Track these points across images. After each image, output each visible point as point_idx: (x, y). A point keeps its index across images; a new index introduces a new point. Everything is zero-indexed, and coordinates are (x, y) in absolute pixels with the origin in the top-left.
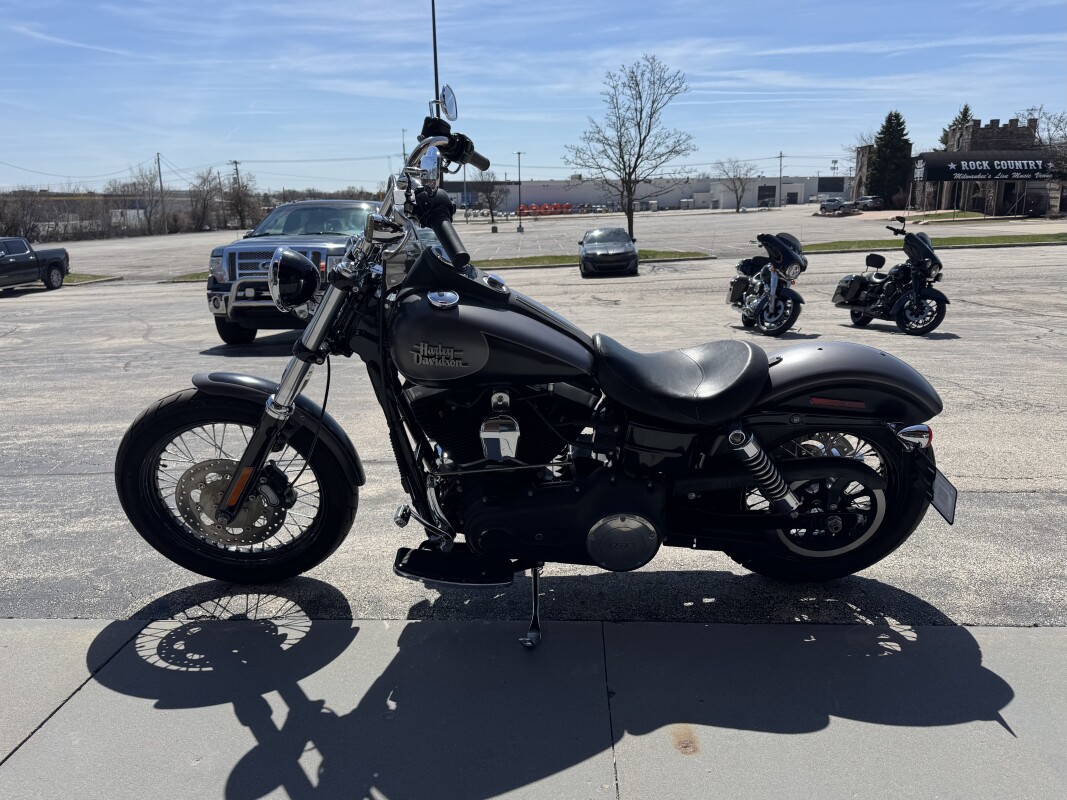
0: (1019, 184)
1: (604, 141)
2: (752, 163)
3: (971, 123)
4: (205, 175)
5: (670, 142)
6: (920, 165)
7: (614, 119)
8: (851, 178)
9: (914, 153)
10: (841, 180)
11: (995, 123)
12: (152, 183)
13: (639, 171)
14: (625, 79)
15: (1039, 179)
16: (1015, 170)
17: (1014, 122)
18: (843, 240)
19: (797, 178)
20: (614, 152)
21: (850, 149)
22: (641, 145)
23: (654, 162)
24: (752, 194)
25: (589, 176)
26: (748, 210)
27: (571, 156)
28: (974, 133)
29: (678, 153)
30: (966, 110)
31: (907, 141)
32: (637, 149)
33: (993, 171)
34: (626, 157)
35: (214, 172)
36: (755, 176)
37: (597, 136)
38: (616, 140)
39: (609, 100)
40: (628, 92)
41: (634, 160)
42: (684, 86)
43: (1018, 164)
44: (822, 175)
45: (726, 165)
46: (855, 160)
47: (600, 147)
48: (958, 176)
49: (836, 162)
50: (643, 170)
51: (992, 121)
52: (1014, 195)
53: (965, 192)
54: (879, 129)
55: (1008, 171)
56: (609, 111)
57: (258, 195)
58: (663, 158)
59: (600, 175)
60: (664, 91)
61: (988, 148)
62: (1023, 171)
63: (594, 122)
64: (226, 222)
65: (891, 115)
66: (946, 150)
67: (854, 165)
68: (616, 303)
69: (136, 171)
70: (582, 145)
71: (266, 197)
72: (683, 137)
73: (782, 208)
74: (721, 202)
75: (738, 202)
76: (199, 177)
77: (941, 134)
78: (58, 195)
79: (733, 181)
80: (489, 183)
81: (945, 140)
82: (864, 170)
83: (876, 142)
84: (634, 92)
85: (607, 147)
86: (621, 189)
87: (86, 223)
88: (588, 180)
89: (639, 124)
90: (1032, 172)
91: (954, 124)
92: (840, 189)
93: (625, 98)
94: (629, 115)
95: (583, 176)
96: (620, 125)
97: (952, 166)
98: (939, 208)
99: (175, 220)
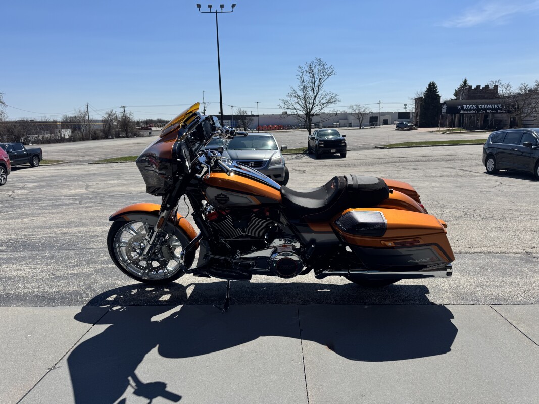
0: (490, 115)
1: (298, 97)
2: (367, 106)
3: (468, 87)
4: (110, 113)
5: (328, 98)
6: (444, 106)
7: (302, 87)
8: (413, 112)
9: (442, 101)
10: (408, 113)
11: (478, 87)
12: (84, 116)
13: (313, 111)
14: (307, 69)
15: (500, 113)
16: (488, 109)
17: (487, 87)
18: (409, 141)
19: (387, 112)
20: (302, 102)
21: (412, 99)
22: (314, 99)
23: (320, 107)
24: (367, 120)
25: (291, 113)
26: (365, 127)
27: (282, 104)
28: (469, 92)
29: (331, 102)
30: (465, 81)
31: (438, 96)
32: (312, 101)
33: (478, 109)
34: (308, 104)
35: (114, 112)
36: (368, 112)
37: (294, 95)
38: (303, 97)
39: (300, 78)
40: (308, 74)
41: (311, 106)
42: (334, 72)
43: (490, 106)
44: (399, 111)
45: (355, 107)
46: (414, 104)
47: (296, 100)
48: (462, 111)
49: (406, 105)
50: (316, 110)
51: (477, 86)
52: (488, 120)
53: (466, 119)
54: (425, 90)
55: (485, 109)
56: (299, 84)
57: (135, 122)
58: (325, 105)
59: (296, 113)
60: (325, 74)
61: (476, 99)
62: (492, 109)
63: (293, 88)
64: (119, 134)
65: (431, 84)
66: (456, 100)
67: (414, 106)
68: (304, 171)
69: (77, 111)
70: (287, 99)
71: (138, 123)
72: (334, 95)
73: (381, 126)
74: (352, 125)
75: (360, 124)
76: (107, 113)
77: (454, 92)
78: (39, 122)
79: (358, 114)
80: (244, 115)
81: (456, 95)
82: (419, 109)
83: (424, 96)
84: (311, 75)
85: (299, 100)
86: (305, 119)
87: (53, 135)
88: (290, 115)
89: (313, 90)
90: (496, 110)
91: (460, 88)
92: (408, 117)
93: (307, 78)
94: (309, 85)
95: (288, 113)
96: (305, 90)
97: (459, 107)
98: (454, 127)
99: (95, 134)
